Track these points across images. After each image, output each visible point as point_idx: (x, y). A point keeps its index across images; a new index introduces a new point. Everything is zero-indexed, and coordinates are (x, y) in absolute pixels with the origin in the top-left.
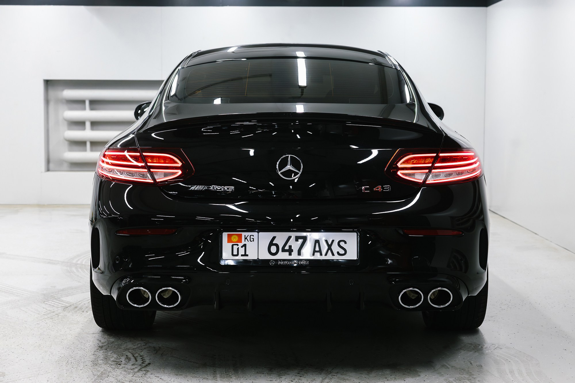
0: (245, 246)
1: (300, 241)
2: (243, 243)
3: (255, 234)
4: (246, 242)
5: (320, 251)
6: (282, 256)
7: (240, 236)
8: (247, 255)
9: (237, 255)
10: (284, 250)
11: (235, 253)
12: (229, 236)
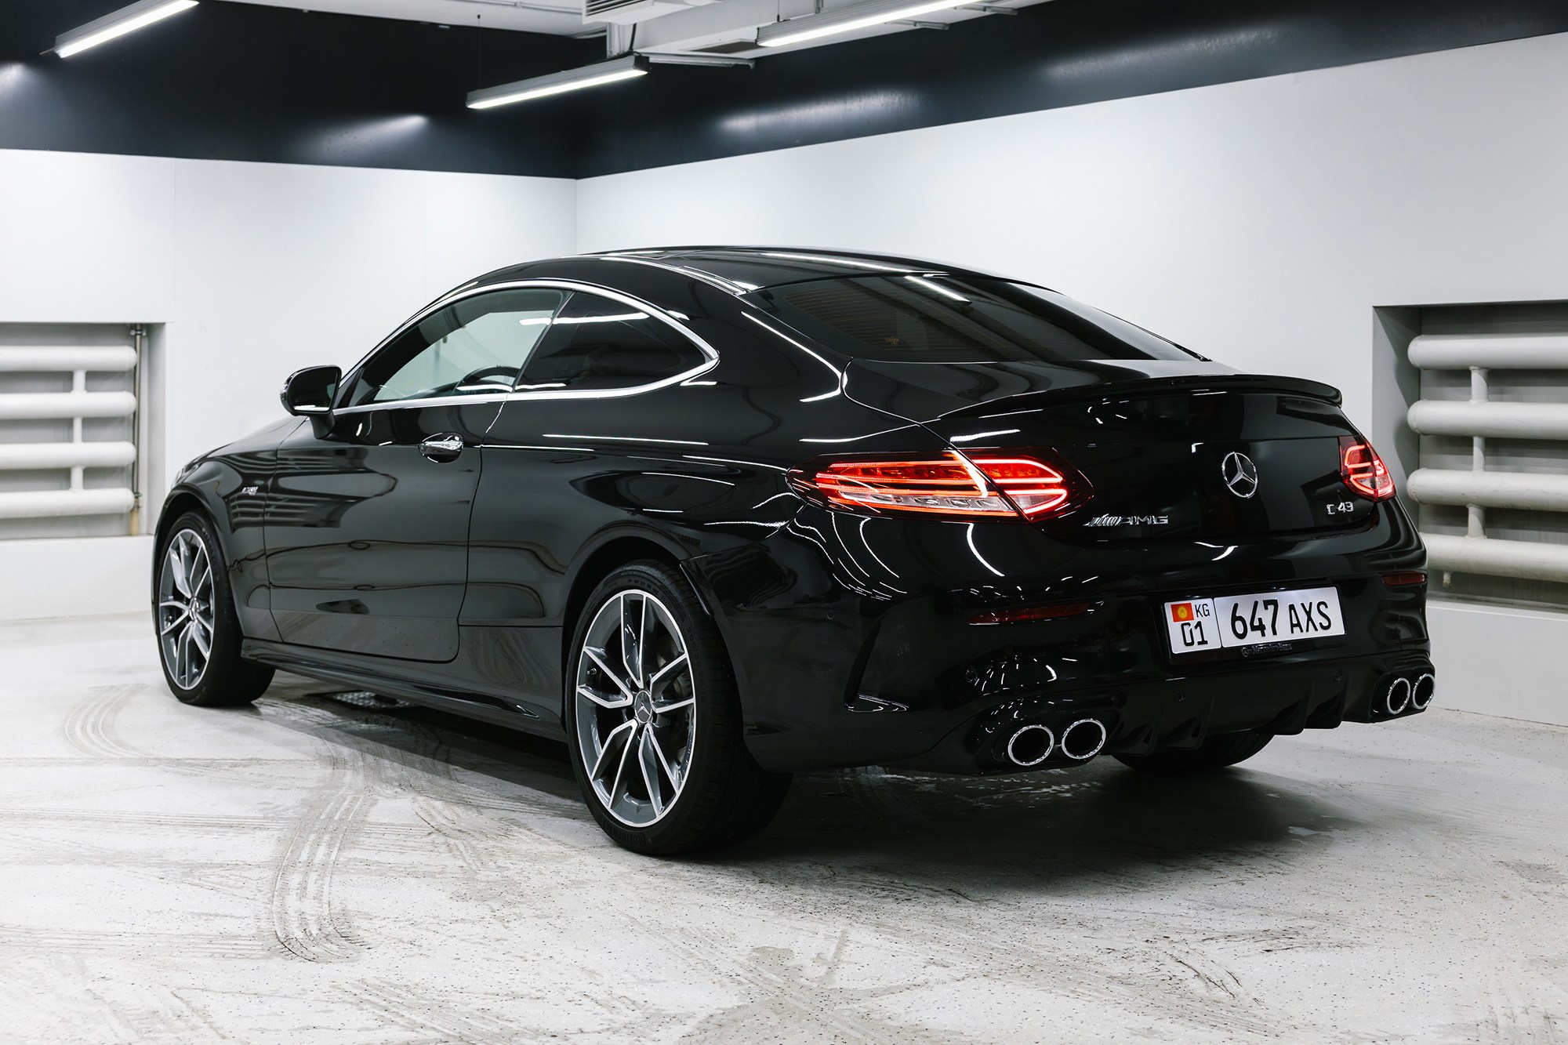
0: (1199, 624)
1: (1271, 608)
2: (1196, 620)
3: (1208, 601)
4: (1200, 619)
5: (1299, 625)
6: (1254, 638)
7: (1189, 606)
8: (1206, 643)
9: (1192, 644)
10: (1254, 628)
11: (1189, 641)
12: (1175, 608)
